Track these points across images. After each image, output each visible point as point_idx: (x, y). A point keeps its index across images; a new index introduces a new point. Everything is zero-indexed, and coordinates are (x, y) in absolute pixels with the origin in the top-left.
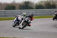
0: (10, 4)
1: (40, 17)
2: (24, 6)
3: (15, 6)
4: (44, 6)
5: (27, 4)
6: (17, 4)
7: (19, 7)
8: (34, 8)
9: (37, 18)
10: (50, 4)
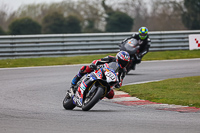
1: (26, 60)
4: (40, 22)
8: (6, 30)
9: (16, 65)
10: (62, 15)
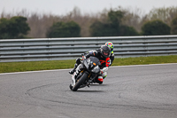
0: (64, 19)
2: (106, 26)
3: (79, 24)
5: (117, 20)
6: (86, 18)
7: (91, 27)
8: (139, 31)
